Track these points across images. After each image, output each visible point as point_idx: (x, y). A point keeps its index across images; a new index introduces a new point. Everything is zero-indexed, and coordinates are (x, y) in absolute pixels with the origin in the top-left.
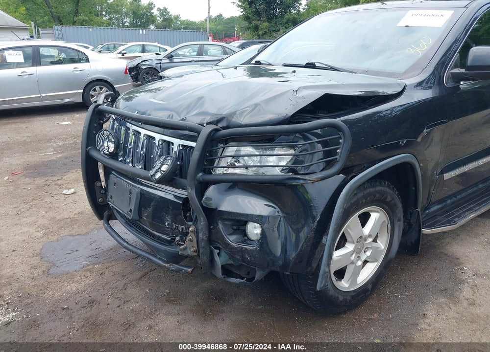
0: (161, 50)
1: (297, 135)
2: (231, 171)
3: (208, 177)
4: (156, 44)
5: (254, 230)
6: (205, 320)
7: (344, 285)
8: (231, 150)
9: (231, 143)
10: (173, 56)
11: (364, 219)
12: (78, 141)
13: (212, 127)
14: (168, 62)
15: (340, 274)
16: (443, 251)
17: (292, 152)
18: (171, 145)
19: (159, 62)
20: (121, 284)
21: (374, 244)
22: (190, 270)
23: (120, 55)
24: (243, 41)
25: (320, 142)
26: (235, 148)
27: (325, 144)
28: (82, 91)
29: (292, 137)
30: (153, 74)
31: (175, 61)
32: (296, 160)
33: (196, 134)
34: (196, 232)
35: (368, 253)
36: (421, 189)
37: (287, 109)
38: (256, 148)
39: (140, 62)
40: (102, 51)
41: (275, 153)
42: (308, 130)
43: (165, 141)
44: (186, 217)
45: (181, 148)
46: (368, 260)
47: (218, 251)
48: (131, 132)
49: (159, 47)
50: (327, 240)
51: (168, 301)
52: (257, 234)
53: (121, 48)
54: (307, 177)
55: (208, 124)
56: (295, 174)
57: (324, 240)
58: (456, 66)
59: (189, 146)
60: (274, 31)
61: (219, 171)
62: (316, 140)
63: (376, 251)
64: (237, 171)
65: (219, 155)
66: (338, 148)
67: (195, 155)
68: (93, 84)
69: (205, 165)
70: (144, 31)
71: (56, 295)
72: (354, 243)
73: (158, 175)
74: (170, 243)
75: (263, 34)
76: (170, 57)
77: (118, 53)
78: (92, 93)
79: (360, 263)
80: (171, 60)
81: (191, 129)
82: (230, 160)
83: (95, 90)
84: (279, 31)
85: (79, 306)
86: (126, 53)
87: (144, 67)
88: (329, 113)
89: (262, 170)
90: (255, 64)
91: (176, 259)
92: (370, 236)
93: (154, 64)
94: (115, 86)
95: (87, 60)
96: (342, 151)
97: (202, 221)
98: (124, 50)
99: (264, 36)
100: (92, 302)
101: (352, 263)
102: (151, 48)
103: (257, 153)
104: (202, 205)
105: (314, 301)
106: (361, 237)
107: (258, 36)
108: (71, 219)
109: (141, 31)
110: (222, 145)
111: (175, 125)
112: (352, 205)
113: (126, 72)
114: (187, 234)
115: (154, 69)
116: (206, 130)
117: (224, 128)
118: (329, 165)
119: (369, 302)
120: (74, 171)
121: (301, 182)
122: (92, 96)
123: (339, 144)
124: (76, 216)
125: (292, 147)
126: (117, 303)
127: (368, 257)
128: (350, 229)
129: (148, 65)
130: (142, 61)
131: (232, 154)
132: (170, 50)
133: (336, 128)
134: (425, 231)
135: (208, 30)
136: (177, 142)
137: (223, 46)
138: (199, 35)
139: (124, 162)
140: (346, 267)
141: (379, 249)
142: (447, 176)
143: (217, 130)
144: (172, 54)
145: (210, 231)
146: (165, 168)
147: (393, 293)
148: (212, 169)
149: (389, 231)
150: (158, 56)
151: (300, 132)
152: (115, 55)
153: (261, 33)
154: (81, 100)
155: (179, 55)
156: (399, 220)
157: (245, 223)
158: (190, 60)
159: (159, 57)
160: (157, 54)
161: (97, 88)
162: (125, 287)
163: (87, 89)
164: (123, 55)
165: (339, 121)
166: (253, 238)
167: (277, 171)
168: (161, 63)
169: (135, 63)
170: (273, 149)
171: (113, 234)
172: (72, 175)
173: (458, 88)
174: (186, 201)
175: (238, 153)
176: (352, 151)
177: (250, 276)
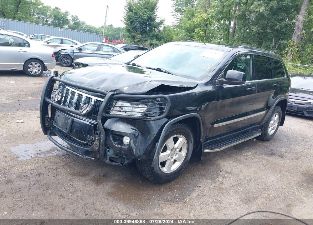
0: (73, 44)
1: (149, 100)
2: (119, 113)
3: (108, 115)
4: (70, 39)
5: (126, 140)
6: (98, 184)
7: (165, 170)
8: (120, 104)
9: (120, 101)
10: (82, 49)
11: (176, 140)
12: (21, 94)
13: (112, 93)
14: (78, 52)
15: (163, 164)
16: (215, 162)
17: (146, 107)
18: (91, 99)
19: (73, 51)
20: (54, 167)
21: (180, 153)
22: (93, 159)
23: (46, 43)
24: (125, 45)
25: (159, 104)
26: (121, 103)
27: (160, 105)
28: (23, 64)
29: (147, 100)
30: (68, 58)
31: (82, 52)
32: (148, 110)
33: (104, 96)
34: (99, 140)
35: (177, 156)
36: (202, 130)
37: (146, 89)
38: (131, 104)
39: (60, 50)
40: (33, 38)
41: (139, 106)
42: (153, 98)
43: (88, 97)
44: (95, 133)
45: (96, 101)
46: (176, 160)
47: (109, 149)
48: (70, 92)
49: (72, 42)
50: (158, 145)
51: (79, 175)
52: (128, 142)
53: (47, 39)
54: (151, 118)
55: (110, 91)
56: (147, 116)
57: (156, 145)
58: (222, 77)
59: (99, 101)
60: (144, 40)
61: (113, 113)
62: (157, 103)
63: (180, 156)
64: (121, 113)
65: (114, 105)
66: (165, 107)
67: (103, 105)
68: (31, 60)
69: (107, 109)
70: (62, 29)
71: (20, 170)
72: (170, 150)
73: (85, 112)
74: (85, 145)
75: (137, 42)
76: (80, 49)
77: (45, 42)
78: (30, 66)
79: (173, 160)
80: (80, 51)
81: (102, 93)
82: (118, 108)
83: (32, 64)
84: (147, 41)
85: (33, 175)
86: (50, 43)
87: (62, 53)
88: (164, 92)
89: (133, 114)
90: (132, 65)
91: (87, 153)
92: (177, 148)
93: (69, 52)
94: (45, 63)
95: (29, 46)
96: (166, 109)
97: (103, 134)
98: (49, 40)
99: (138, 43)
100: (39, 174)
101: (169, 159)
102: (67, 41)
103: (131, 106)
104: (104, 127)
105: (150, 175)
106: (173, 148)
107: (134, 42)
108: (23, 136)
109: (60, 29)
110: (115, 101)
111: (94, 90)
112: (170, 133)
113: (53, 56)
114: (94, 141)
115: (69, 55)
116: (109, 94)
117: (117, 94)
118: (161, 113)
119: (176, 180)
120: (21, 110)
121: (149, 120)
122: (29, 68)
123: (166, 105)
124: (26, 134)
125: (146, 105)
126: (53, 175)
127: (176, 158)
128: (169, 144)
129: (65, 52)
130: (62, 50)
131: (120, 105)
132: (80, 45)
133: (165, 98)
134: (205, 151)
135: (103, 34)
136: (94, 98)
137: (113, 47)
138: (97, 36)
139: (64, 105)
140: (166, 161)
141: (182, 155)
142: (215, 126)
143: (114, 94)
144: (81, 48)
145: (106, 139)
146: (88, 109)
147: (187, 178)
148: (110, 111)
149: (187, 148)
150: (72, 47)
151: (150, 98)
152: (43, 42)
153: (136, 40)
154: (22, 69)
155: (85, 49)
156: (191, 143)
157: (123, 137)
158: (92, 52)
159: (73, 49)
160: (71, 46)
161: (33, 63)
162: (57, 168)
163: (26, 63)
164: (48, 43)
165: (167, 96)
166: (126, 143)
167: (139, 115)
168: (73, 52)
169: (57, 50)
170: (138, 105)
171: (54, 141)
172: (20, 112)
173: (222, 87)
174: (96, 125)
175: (122, 105)
176: (171, 109)
177: (122, 163)
